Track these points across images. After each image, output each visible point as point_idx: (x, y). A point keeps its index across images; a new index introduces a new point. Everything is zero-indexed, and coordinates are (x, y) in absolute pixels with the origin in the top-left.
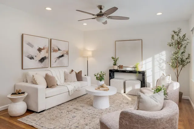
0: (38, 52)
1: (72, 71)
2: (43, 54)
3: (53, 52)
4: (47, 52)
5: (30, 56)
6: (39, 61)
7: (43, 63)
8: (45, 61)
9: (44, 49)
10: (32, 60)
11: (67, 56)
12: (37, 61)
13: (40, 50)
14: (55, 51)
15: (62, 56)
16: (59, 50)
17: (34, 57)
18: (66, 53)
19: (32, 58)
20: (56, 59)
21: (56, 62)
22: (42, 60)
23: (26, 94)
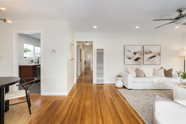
0: (134, 55)
1: (162, 68)
2: (137, 56)
3: (145, 54)
4: (140, 54)
5: (129, 57)
6: (135, 60)
7: (137, 61)
8: (139, 60)
9: (138, 53)
10: (130, 60)
11: (159, 56)
12: (133, 60)
13: (135, 53)
14: (147, 53)
15: (154, 56)
16: (151, 52)
17: (131, 58)
18: (158, 54)
19: (130, 58)
20: (148, 59)
21: (147, 61)
22: (137, 59)
23: (123, 78)
